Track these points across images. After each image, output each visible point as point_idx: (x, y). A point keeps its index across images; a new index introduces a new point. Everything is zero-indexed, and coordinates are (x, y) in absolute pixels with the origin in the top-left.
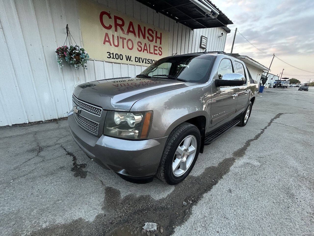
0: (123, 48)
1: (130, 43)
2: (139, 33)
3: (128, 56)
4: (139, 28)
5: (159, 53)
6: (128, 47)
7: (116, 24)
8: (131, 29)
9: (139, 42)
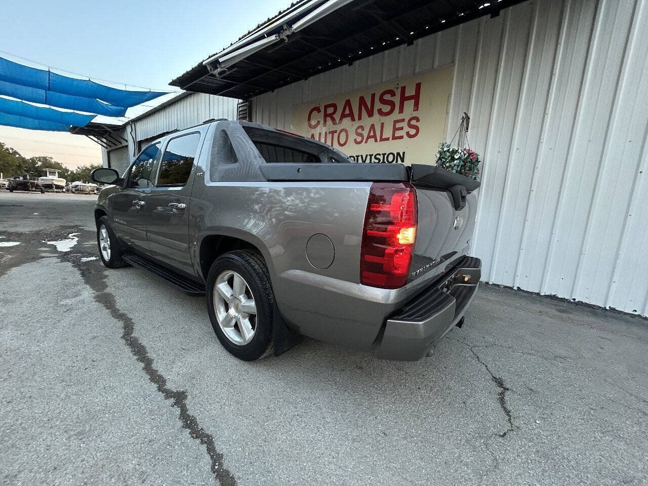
1: (343, 135)
2: (361, 110)
4: (362, 101)
5: (408, 134)
6: (339, 143)
7: (326, 115)
8: (347, 112)
9: (359, 127)
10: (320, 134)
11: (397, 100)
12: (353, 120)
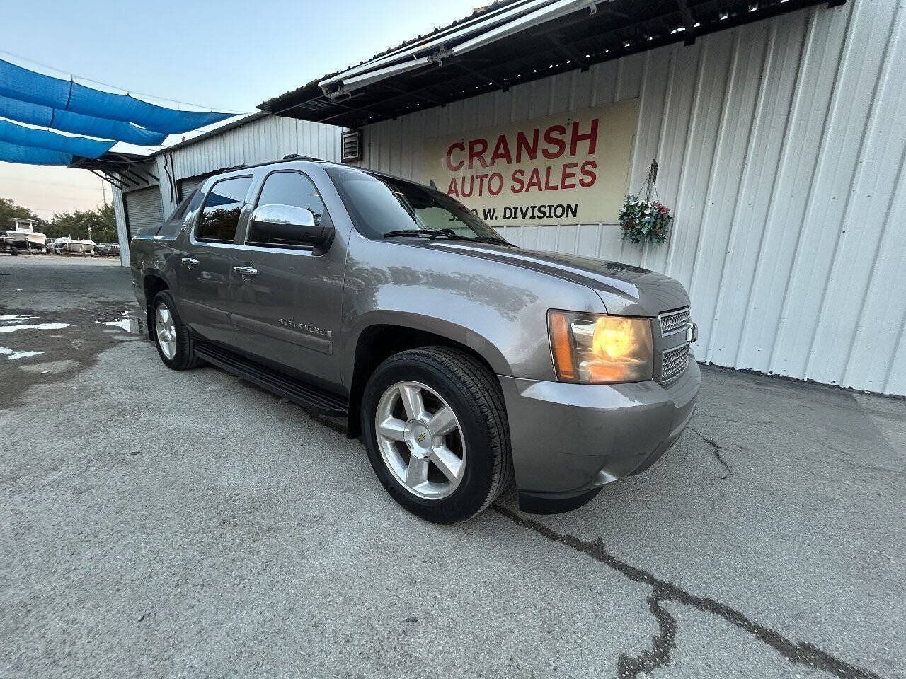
0: (481, 194)
1: (496, 181)
2: (521, 150)
3: (489, 210)
4: (522, 139)
5: (582, 182)
6: (490, 191)
7: (472, 155)
8: (501, 151)
9: (517, 172)
10: (464, 178)
11: (567, 139)
12: (510, 162)
